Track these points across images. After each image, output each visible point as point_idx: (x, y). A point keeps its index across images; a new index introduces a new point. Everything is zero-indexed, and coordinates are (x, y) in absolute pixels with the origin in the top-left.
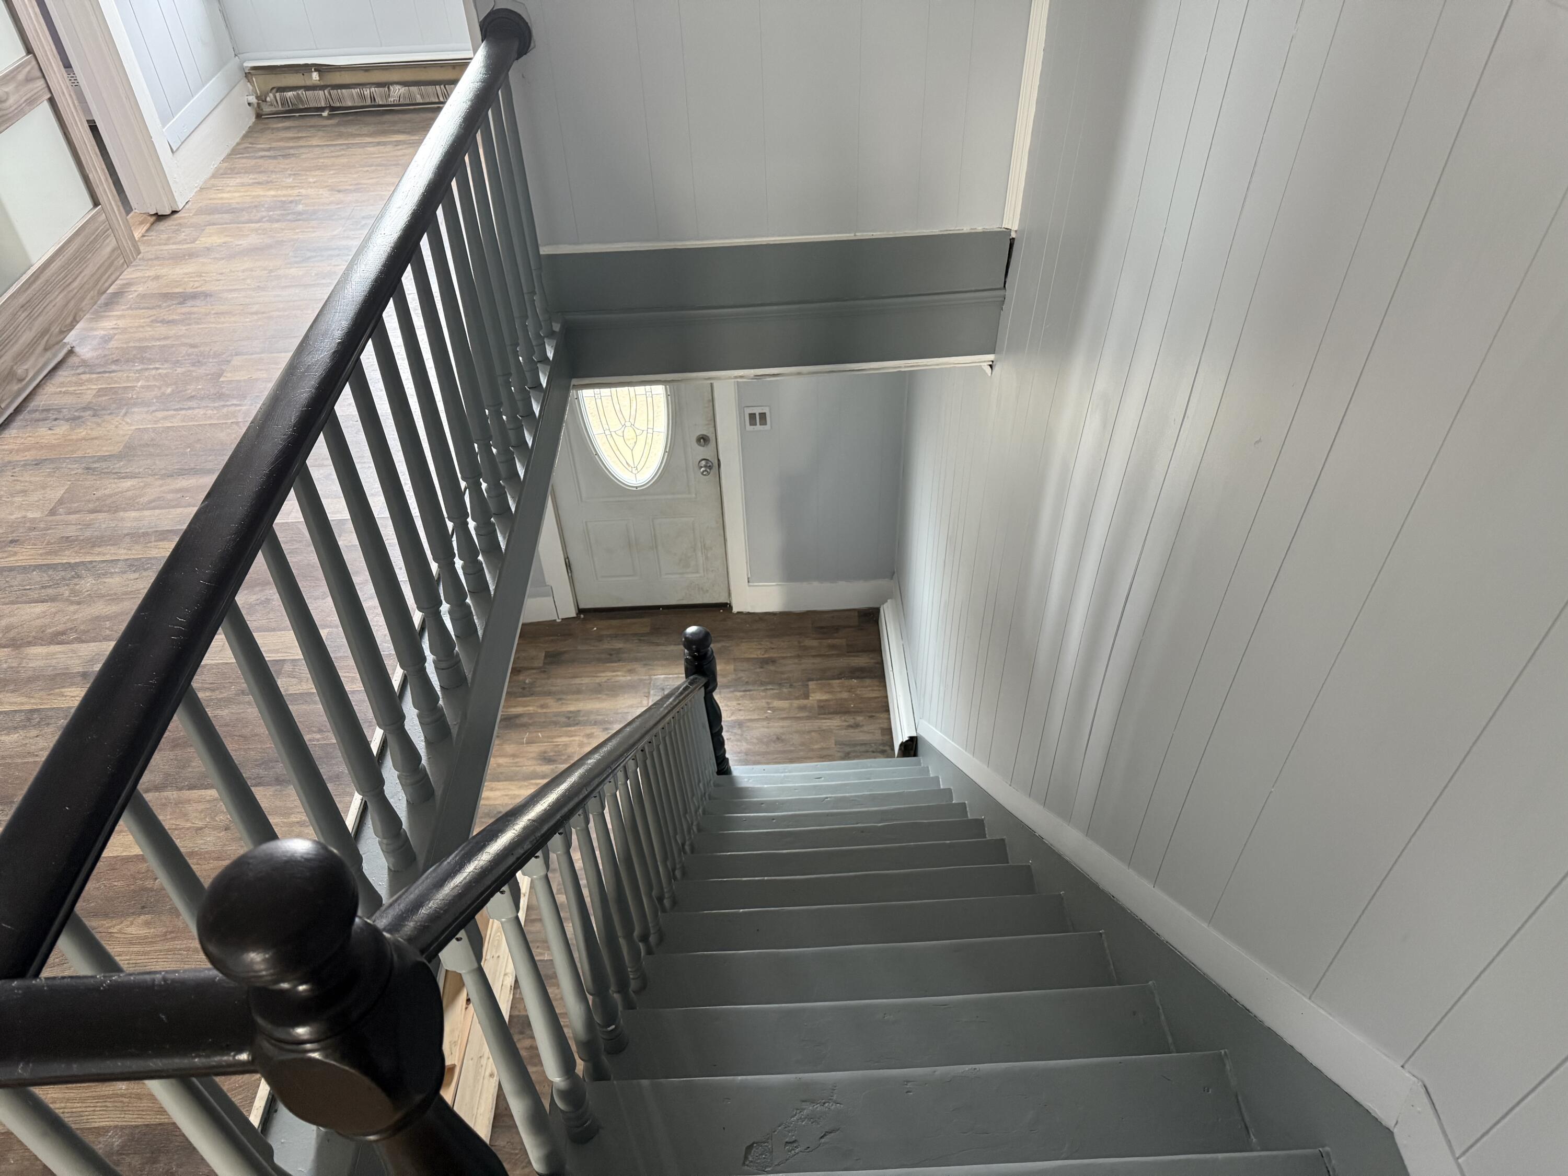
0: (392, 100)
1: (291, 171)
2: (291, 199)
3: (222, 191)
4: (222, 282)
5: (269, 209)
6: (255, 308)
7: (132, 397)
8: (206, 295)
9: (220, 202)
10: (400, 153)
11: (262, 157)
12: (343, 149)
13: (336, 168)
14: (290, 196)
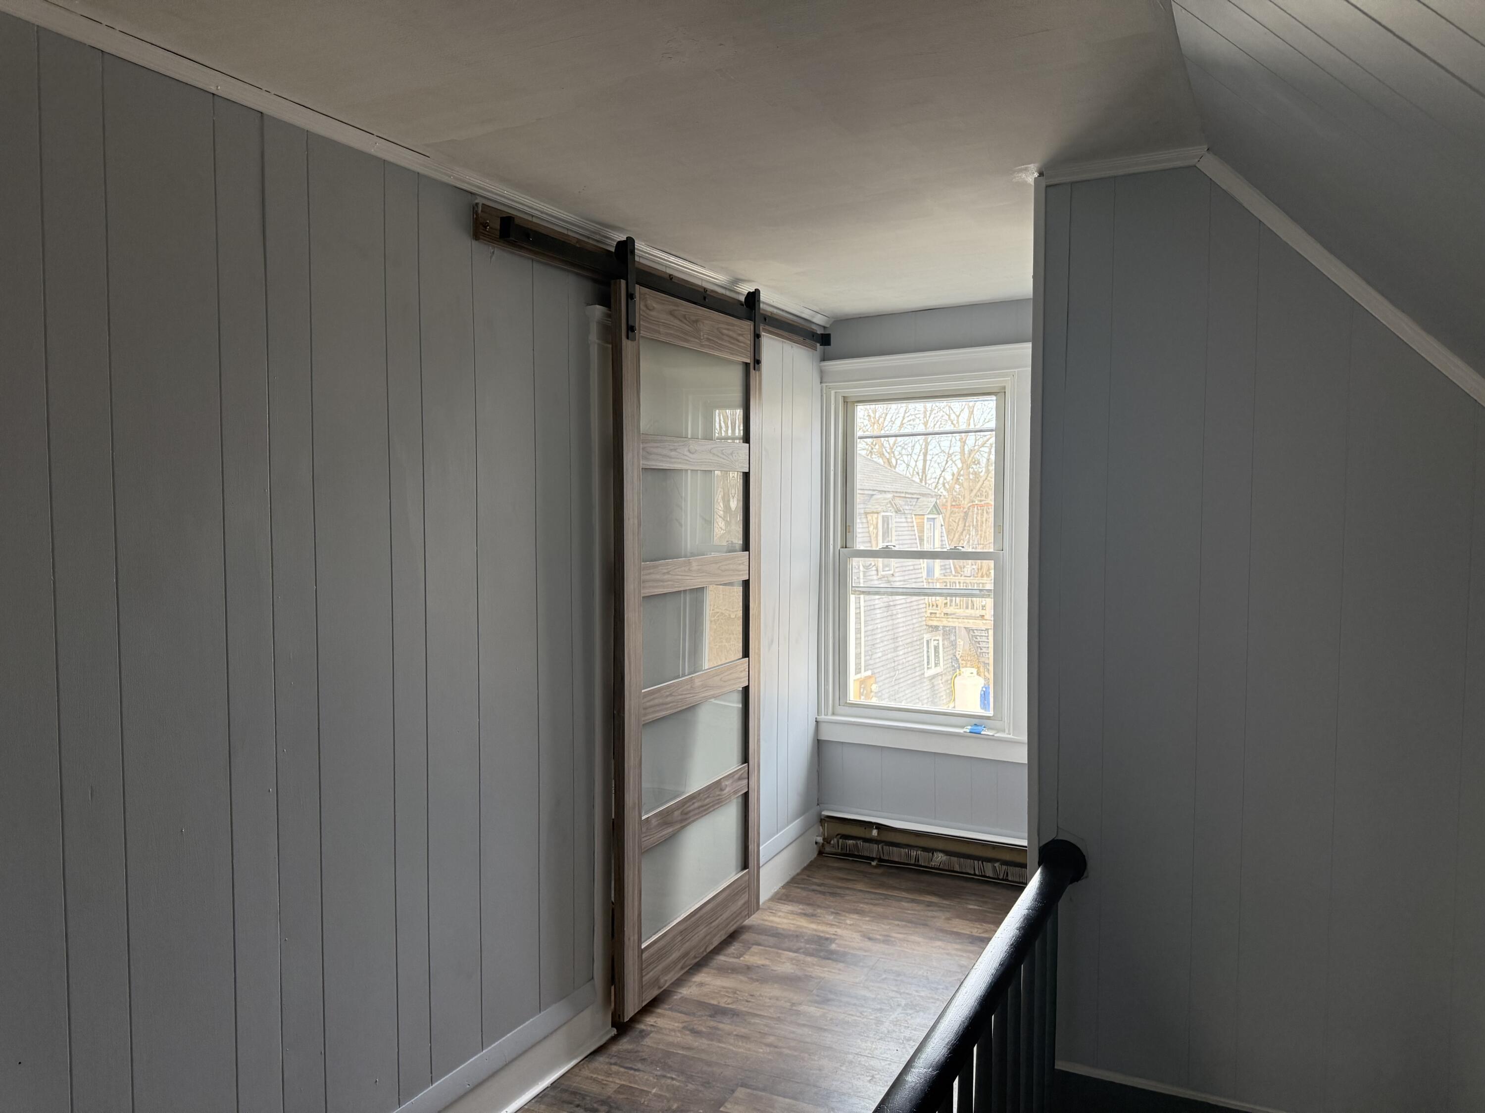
0: (933, 864)
1: (834, 909)
2: (828, 936)
3: (774, 914)
4: (750, 1004)
5: (808, 941)
6: (770, 1039)
7: (643, 1103)
8: (735, 1014)
9: (770, 924)
10: (930, 914)
11: (813, 890)
12: (881, 898)
13: (872, 915)
14: (828, 933)
